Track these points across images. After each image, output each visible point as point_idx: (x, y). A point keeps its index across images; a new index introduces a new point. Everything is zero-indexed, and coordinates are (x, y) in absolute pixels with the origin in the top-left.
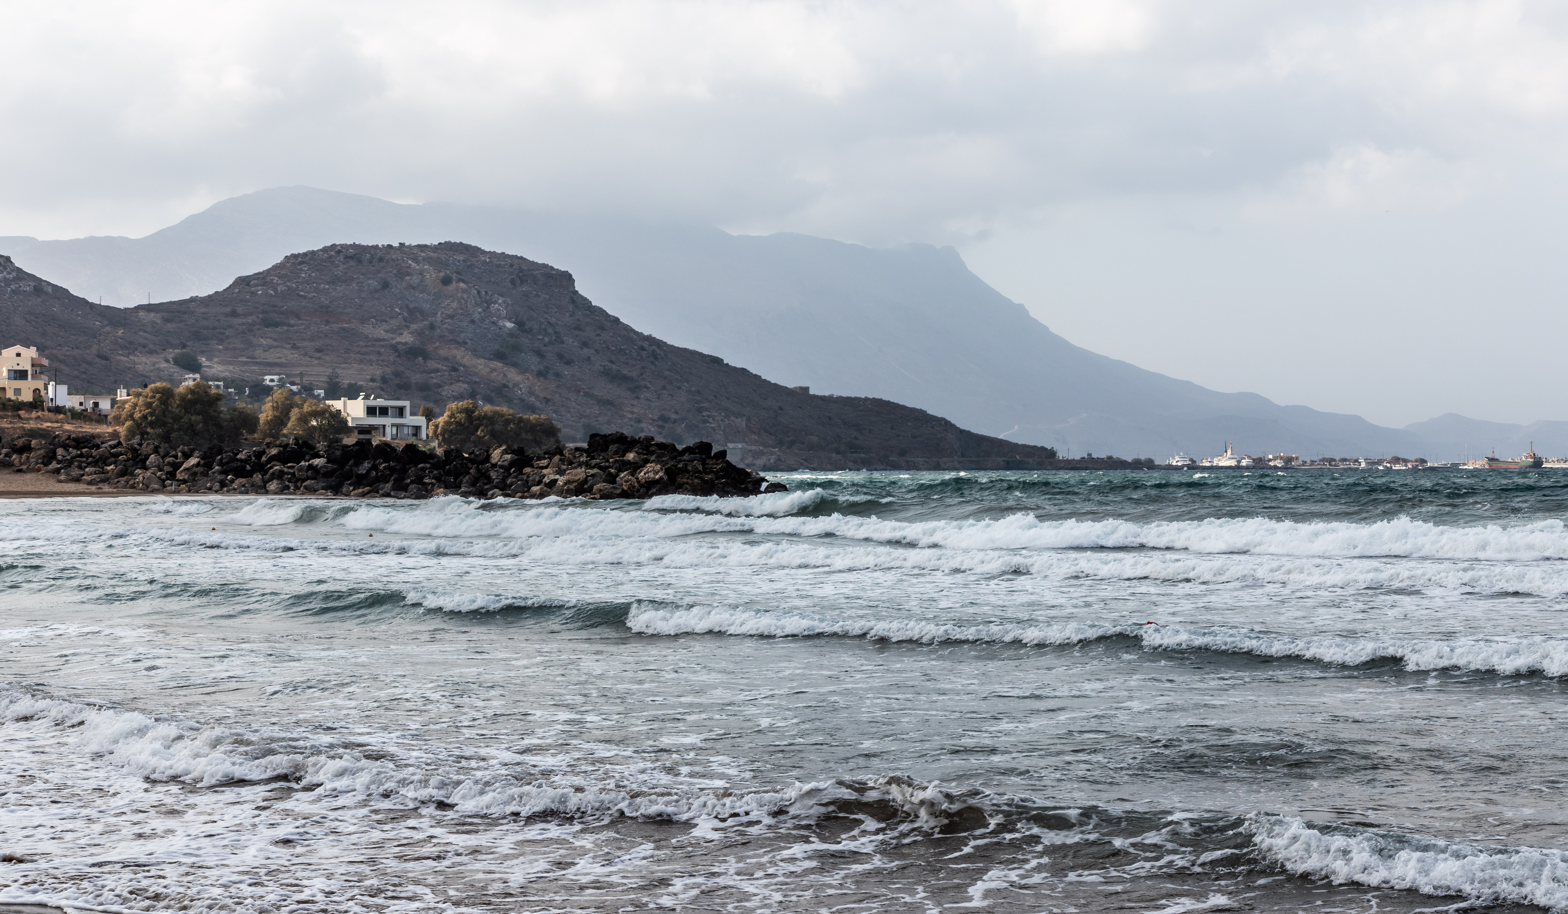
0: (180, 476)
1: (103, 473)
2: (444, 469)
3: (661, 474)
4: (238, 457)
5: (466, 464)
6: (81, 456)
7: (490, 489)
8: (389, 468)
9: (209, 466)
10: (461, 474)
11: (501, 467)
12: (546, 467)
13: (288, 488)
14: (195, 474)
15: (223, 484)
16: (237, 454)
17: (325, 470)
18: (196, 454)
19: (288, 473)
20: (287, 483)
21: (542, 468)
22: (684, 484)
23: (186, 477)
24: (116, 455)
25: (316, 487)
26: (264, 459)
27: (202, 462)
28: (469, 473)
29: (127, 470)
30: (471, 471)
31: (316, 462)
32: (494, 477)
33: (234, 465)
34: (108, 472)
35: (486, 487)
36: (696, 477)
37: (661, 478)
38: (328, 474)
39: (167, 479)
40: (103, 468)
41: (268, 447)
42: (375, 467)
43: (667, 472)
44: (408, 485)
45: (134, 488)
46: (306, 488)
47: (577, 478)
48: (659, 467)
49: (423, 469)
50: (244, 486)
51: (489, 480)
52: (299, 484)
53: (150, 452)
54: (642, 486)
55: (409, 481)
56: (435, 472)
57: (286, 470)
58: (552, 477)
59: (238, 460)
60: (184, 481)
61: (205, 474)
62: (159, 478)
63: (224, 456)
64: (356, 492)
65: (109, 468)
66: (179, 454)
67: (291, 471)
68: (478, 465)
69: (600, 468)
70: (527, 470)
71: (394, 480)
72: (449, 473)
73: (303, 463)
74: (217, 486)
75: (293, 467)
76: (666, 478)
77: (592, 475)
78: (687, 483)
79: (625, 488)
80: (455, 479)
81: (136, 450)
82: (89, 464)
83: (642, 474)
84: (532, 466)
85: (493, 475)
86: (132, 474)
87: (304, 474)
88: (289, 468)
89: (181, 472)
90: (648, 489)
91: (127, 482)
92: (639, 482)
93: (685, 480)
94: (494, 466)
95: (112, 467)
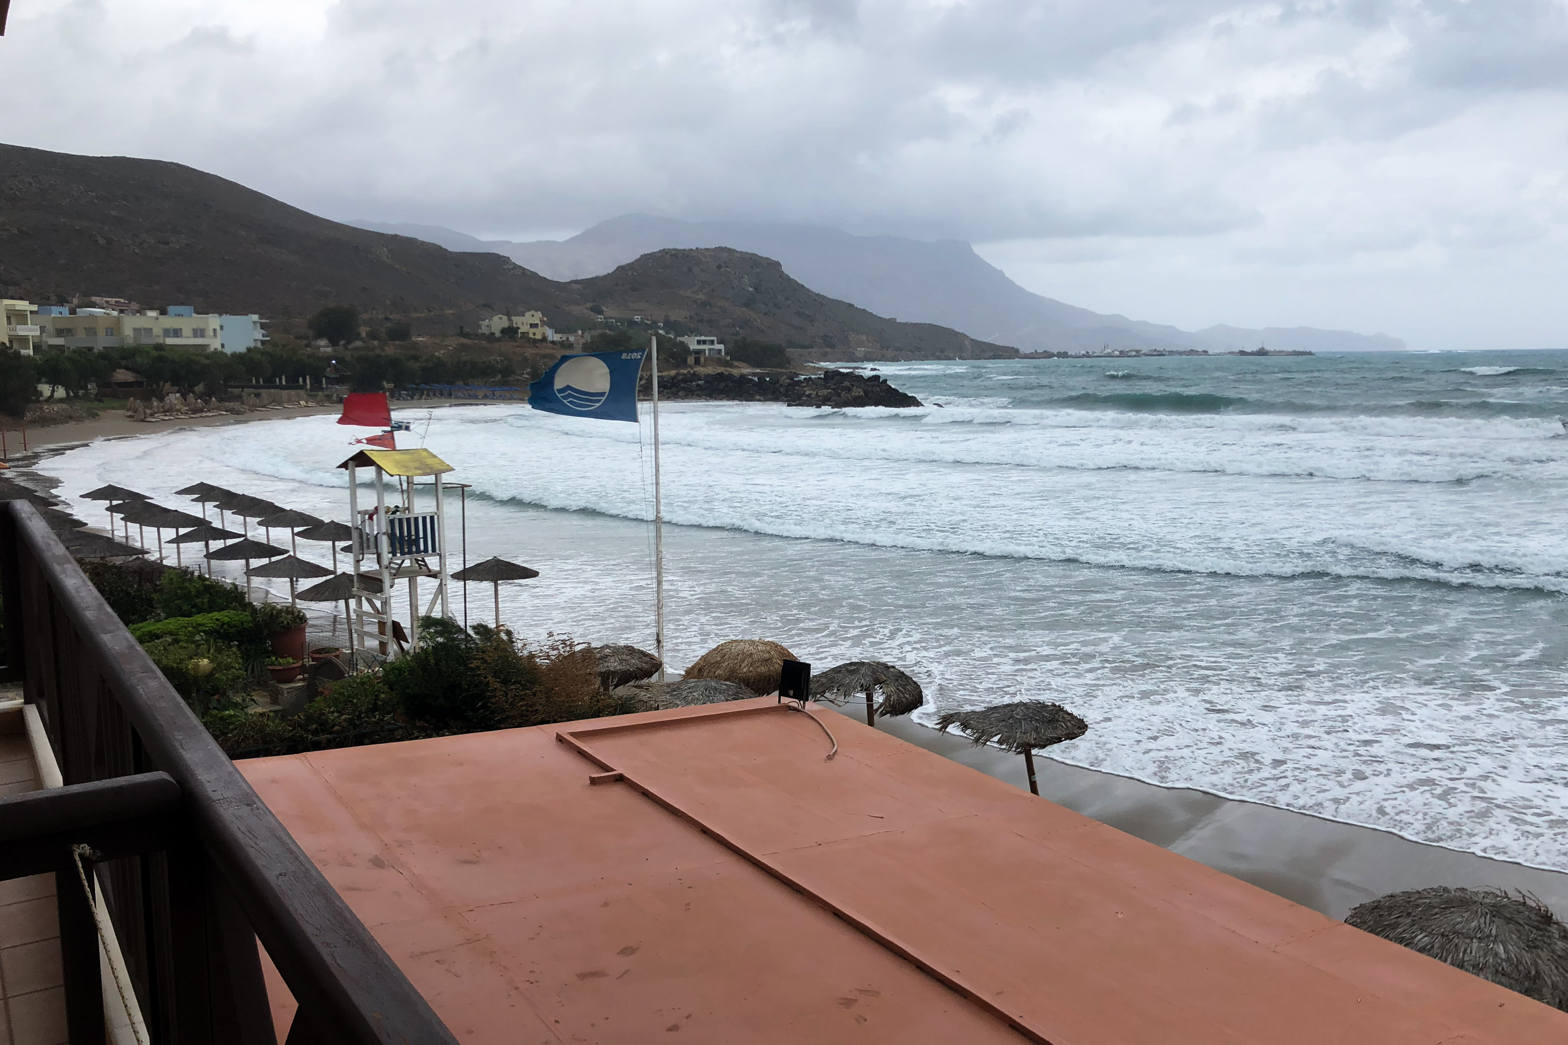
2: (758, 388)
8: (733, 386)
10: (766, 391)
25: (702, 395)
31: (700, 382)
38: (706, 389)
44: (743, 395)
46: (696, 396)
48: (860, 390)
49: (749, 388)
51: (781, 393)
64: (720, 398)
69: (833, 389)
71: (736, 392)
72: (761, 390)
75: (690, 385)
79: (846, 400)
80: (764, 393)
87: (694, 389)
90: (856, 400)
92: (852, 397)
93: (872, 396)
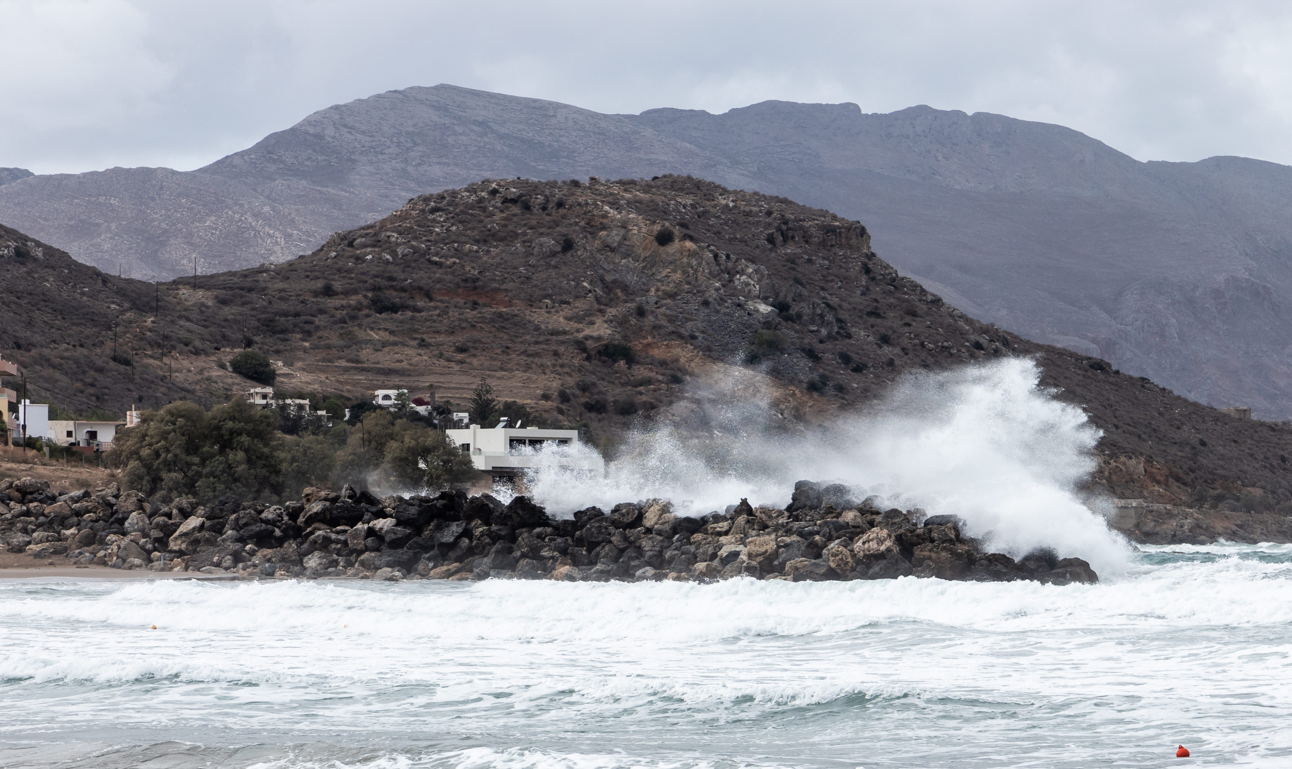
0: (174, 545)
1: (60, 540)
2: (572, 537)
3: (888, 543)
4: (263, 515)
5: (606, 528)
6: (28, 513)
7: (639, 567)
8: (490, 534)
9: (219, 530)
10: (598, 544)
11: (659, 533)
12: (726, 533)
13: (335, 563)
14: (196, 542)
15: (237, 558)
16: (261, 512)
17: (393, 536)
18: (201, 510)
19: (337, 542)
20: (335, 556)
21: (720, 534)
22: (925, 558)
23: (184, 546)
24: (78, 513)
25: (377, 563)
26: (301, 519)
27: (208, 523)
28: (610, 542)
29: (95, 535)
30: (613, 539)
31: (380, 524)
32: (646, 549)
33: (256, 528)
34: (66, 539)
35: (633, 563)
36: (944, 549)
37: (889, 550)
38: (396, 544)
39: (155, 549)
40: (59, 533)
41: (308, 500)
42: (467, 533)
43: (899, 539)
44: (517, 560)
45: (105, 564)
46: (363, 564)
47: (762, 550)
48: (885, 532)
49: (540, 536)
50: (269, 560)
52: (353, 558)
53: (131, 508)
54: (858, 562)
55: (519, 553)
56: (559, 540)
57: (333, 536)
58: (733, 548)
59: (262, 521)
60: (180, 553)
61: (210, 542)
62: (143, 548)
63: (242, 513)
64: (438, 570)
65: (68, 532)
66: (175, 511)
67: (342, 537)
68: (624, 530)
69: (800, 534)
70: (698, 537)
71: (497, 552)
72: (579, 542)
73: (359, 526)
74: (228, 560)
75: (345, 531)
76: (896, 549)
77: (786, 546)
78: (930, 558)
79: (833, 565)
80: (589, 551)
81: (111, 505)
82: (39, 526)
83: (860, 543)
84: (706, 532)
85: (646, 544)
86: (103, 543)
87: (360, 543)
88: (338, 533)
89: (176, 539)
90: (869, 566)
91: (94, 554)
92: (854, 556)
93: (926, 553)
94: (649, 531)
95: (73, 531)
